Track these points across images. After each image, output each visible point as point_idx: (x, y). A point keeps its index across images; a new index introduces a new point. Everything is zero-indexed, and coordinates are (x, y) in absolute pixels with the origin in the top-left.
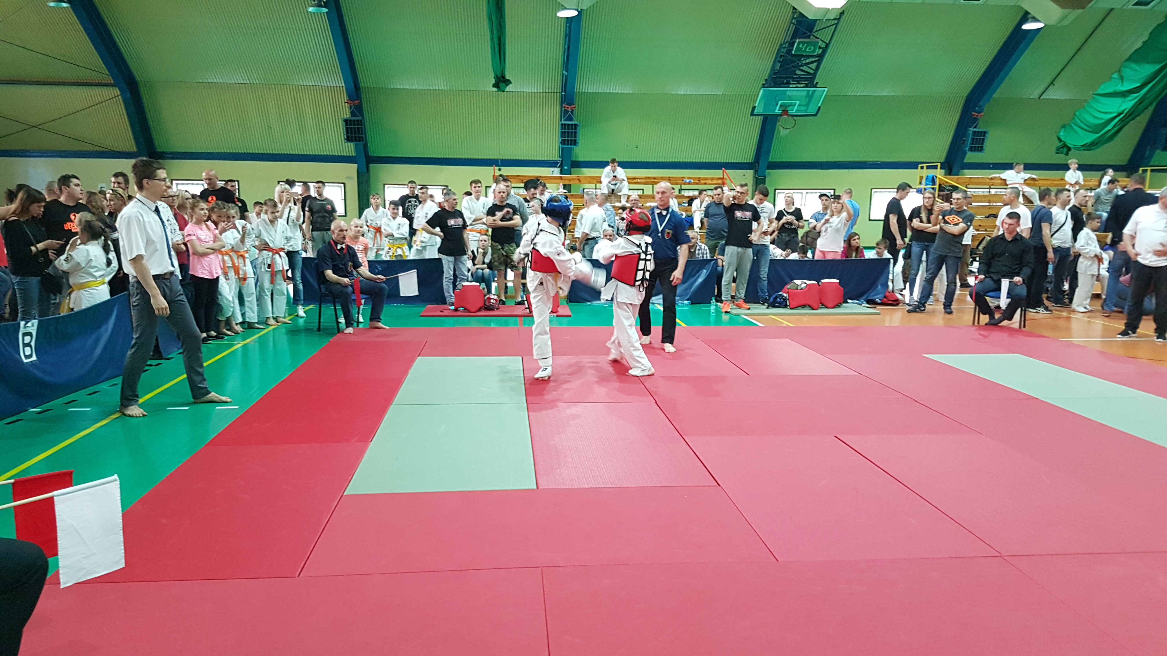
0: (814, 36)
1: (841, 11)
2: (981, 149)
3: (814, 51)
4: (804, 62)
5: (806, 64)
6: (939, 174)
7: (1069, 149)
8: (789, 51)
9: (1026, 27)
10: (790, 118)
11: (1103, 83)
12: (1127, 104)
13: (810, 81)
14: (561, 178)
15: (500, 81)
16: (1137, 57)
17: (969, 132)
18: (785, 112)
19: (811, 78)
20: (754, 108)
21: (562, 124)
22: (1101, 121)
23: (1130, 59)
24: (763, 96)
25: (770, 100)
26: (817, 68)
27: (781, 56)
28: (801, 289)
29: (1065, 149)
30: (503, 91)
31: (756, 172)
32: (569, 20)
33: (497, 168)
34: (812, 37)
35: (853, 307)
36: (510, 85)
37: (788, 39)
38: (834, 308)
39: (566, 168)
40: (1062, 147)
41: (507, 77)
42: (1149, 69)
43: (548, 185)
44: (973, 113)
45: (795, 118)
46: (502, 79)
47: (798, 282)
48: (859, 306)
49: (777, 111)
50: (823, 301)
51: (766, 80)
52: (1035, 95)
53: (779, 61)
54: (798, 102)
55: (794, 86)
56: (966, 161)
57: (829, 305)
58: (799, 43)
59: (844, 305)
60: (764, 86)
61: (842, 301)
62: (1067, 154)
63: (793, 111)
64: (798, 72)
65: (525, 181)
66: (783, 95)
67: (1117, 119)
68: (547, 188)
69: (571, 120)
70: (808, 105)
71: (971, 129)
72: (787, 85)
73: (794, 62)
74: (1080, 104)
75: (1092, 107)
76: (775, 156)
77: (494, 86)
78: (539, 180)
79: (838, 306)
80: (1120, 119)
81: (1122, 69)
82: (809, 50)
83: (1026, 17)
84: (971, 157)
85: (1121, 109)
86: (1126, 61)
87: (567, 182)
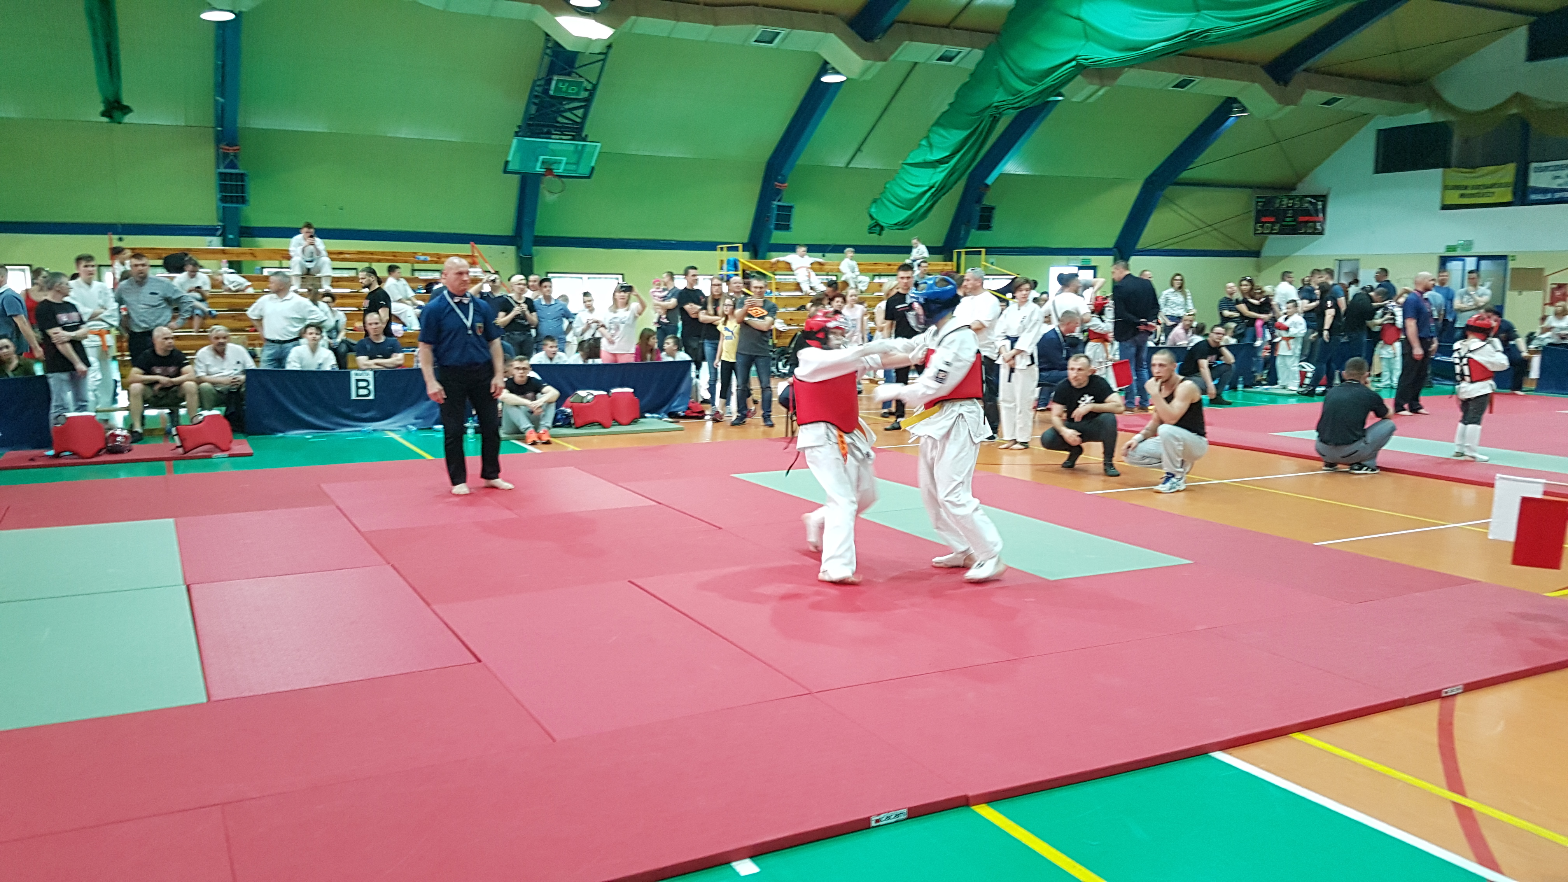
0: (577, 74)
1: (607, 44)
2: (787, 228)
3: (577, 94)
4: (567, 107)
5: (570, 110)
6: (743, 257)
7: (882, 228)
8: (546, 91)
9: (826, 79)
10: (557, 179)
11: (912, 151)
12: (938, 176)
13: (576, 132)
14: (223, 252)
15: (114, 108)
16: (944, 121)
17: (774, 206)
18: (549, 171)
19: (576, 128)
20: (507, 163)
21: (221, 173)
22: (913, 196)
23: (937, 123)
24: (519, 148)
25: (529, 154)
26: (584, 117)
27: (536, 96)
28: (588, 402)
29: (878, 228)
30: (120, 123)
31: (519, 248)
32: (221, 24)
33: (116, 237)
34: (574, 75)
35: (652, 422)
36: (130, 115)
37: (543, 74)
38: (629, 424)
39: (231, 236)
40: (875, 226)
41: (125, 103)
42: (958, 135)
43: (201, 262)
44: (776, 183)
45: (564, 180)
46: (116, 105)
47: (582, 393)
48: (660, 421)
49: (538, 169)
50: (617, 418)
51: (519, 127)
52: (842, 164)
53: (535, 104)
54: (564, 159)
55: (558, 137)
56: (773, 241)
57: (624, 422)
58: (558, 81)
59: (642, 420)
60: (517, 134)
61: (638, 415)
62: (880, 234)
63: (560, 170)
64: (560, 119)
65: (164, 256)
66: (545, 150)
67: (929, 194)
68: (201, 267)
69: (234, 167)
70: (577, 163)
71: (776, 203)
72: (548, 135)
73: (553, 105)
74: (890, 175)
75: (903, 179)
76: (542, 229)
77: (104, 114)
78: (186, 255)
79: (633, 421)
80: (932, 193)
81: (931, 135)
82: (572, 91)
83: (825, 68)
84: (778, 237)
85: (932, 182)
86: (934, 125)
87: (235, 259)
